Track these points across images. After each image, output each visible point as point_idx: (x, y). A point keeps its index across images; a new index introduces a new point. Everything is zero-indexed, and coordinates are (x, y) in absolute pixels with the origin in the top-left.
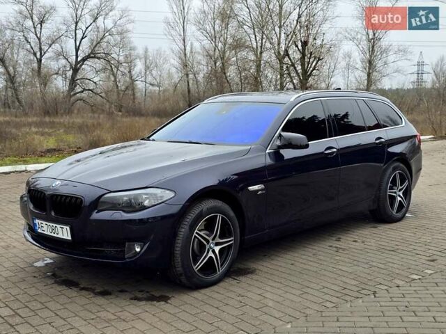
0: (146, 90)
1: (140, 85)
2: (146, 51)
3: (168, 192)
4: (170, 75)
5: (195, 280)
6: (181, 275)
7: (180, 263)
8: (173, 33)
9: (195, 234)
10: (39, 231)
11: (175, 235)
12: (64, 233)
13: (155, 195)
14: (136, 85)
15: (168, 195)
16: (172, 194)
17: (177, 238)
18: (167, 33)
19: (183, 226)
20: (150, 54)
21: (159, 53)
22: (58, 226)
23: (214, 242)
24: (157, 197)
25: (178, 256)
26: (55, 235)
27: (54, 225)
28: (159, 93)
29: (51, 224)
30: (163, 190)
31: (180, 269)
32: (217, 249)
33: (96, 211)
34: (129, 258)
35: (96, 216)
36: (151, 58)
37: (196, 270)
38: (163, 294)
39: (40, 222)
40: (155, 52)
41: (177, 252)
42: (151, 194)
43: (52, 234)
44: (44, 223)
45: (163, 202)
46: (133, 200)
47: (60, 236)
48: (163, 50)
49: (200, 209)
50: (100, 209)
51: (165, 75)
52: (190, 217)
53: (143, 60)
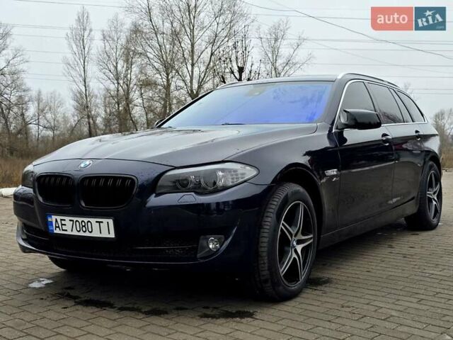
0: (39, 134)
1: (33, 128)
2: (39, 93)
3: (248, 168)
4: (66, 120)
5: (281, 288)
6: (266, 281)
7: (266, 265)
8: (74, 73)
9: (281, 225)
10: (57, 231)
11: (260, 226)
12: (103, 228)
13: (235, 171)
14: (30, 129)
15: (250, 172)
16: (253, 172)
17: (262, 230)
18: (66, 74)
19: (269, 214)
20: (44, 97)
21: (53, 96)
22: (93, 220)
23: (296, 239)
24: (237, 175)
25: (265, 254)
26: (87, 234)
27: (86, 220)
28: (53, 138)
29: (80, 219)
30: (243, 166)
31: (265, 273)
32: (299, 248)
33: (154, 195)
34: (201, 258)
35: (154, 201)
36: (44, 101)
37: (282, 275)
38: (240, 309)
39: (59, 218)
40: (49, 95)
41: (263, 249)
42: (230, 171)
43: (82, 234)
44: (67, 219)
45: (245, 181)
46: (202, 181)
47: (96, 234)
48: (57, 94)
49: (285, 193)
50: (159, 192)
51: (61, 120)
52: (275, 203)
53: (36, 103)
